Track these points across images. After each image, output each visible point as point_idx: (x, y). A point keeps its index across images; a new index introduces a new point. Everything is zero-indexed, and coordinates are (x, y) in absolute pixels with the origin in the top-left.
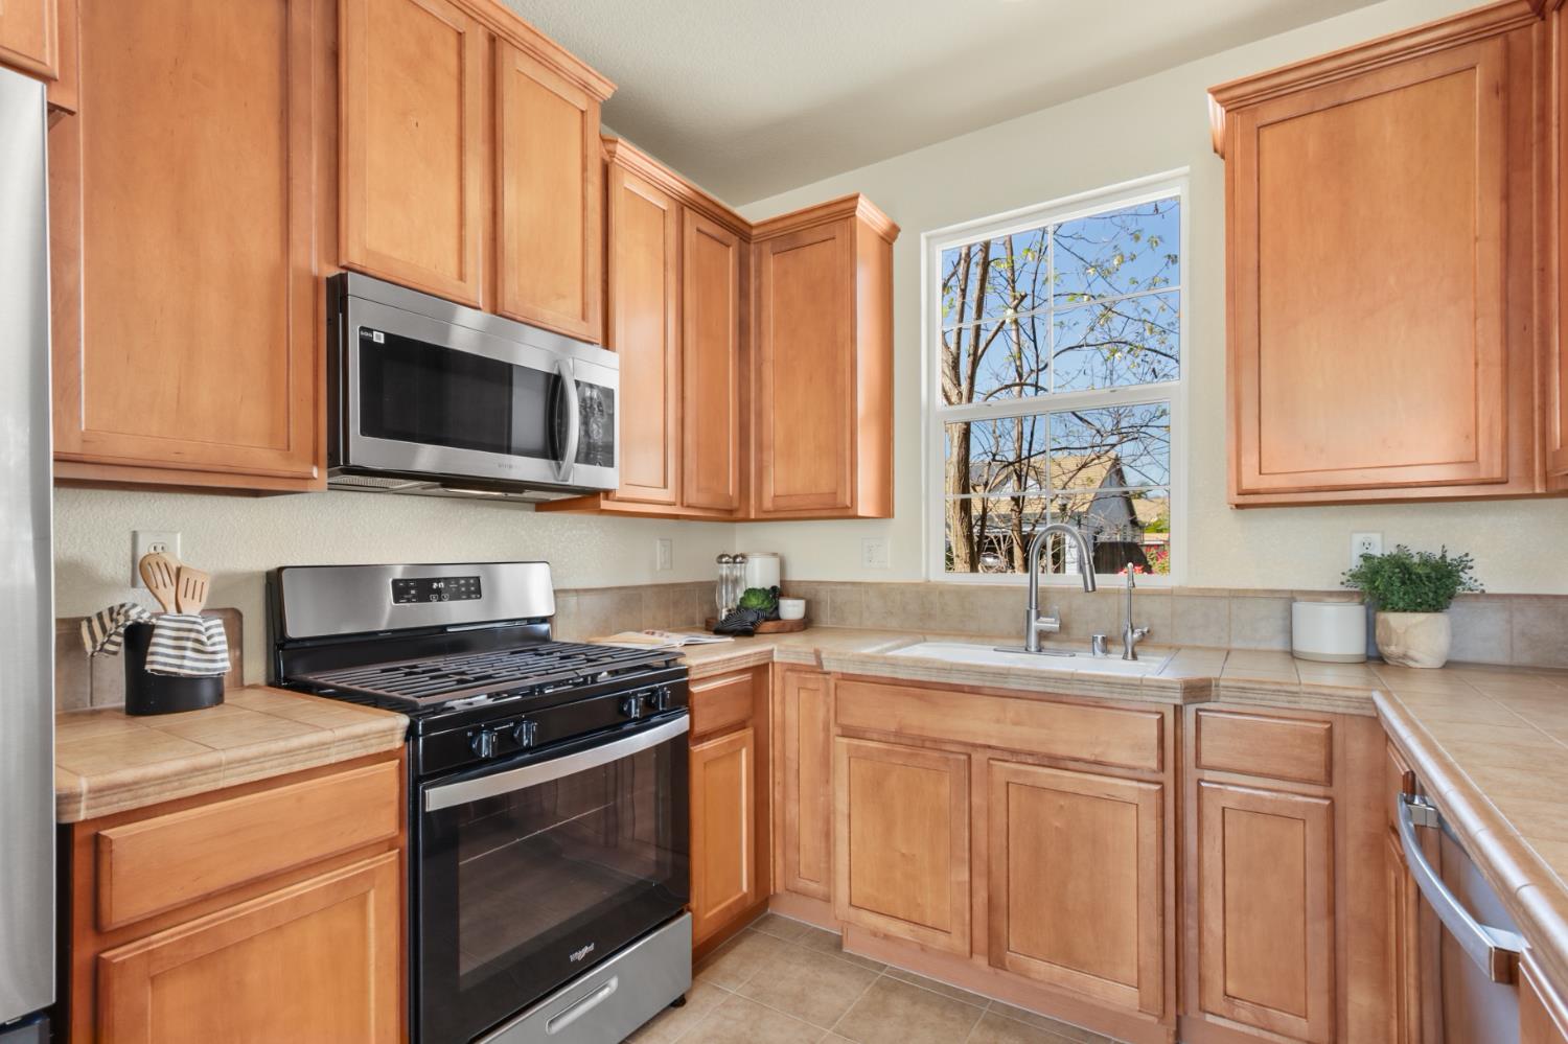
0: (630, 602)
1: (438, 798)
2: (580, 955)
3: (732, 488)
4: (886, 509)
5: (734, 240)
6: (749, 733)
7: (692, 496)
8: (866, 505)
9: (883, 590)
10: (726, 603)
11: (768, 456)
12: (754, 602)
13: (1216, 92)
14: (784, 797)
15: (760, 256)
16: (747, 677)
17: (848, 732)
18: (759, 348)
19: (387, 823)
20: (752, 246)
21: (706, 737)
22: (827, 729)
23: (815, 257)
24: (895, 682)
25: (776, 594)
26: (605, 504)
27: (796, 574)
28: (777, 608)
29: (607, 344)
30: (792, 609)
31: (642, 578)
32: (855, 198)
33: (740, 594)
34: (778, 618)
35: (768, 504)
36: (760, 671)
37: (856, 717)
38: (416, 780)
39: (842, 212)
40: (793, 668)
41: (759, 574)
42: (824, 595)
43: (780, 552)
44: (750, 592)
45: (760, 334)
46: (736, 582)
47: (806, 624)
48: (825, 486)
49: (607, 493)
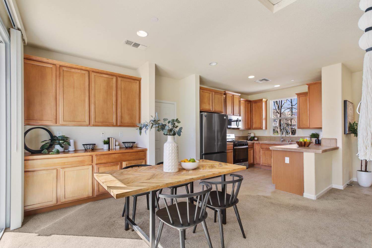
0: (240, 138)
1: (235, 148)
2: (242, 161)
3: (250, 127)
4: (266, 128)
5: (250, 102)
6: (252, 149)
7: (246, 128)
8: (264, 128)
9: (266, 137)
10: (249, 138)
11: (254, 123)
12: (252, 138)
13: (296, 94)
14: (256, 155)
15: (252, 104)
16: (252, 144)
17: (262, 148)
18: (252, 113)
19: (232, 149)
20: (252, 102)
21: (249, 148)
22: (260, 149)
23: (259, 104)
24: (266, 144)
25: (254, 137)
26: (240, 129)
27: (256, 135)
28: (254, 138)
29: (240, 116)
30: (256, 139)
31: (240, 135)
32: (263, 99)
33: (250, 137)
34: (254, 140)
35: (253, 128)
36: (253, 143)
37: (262, 147)
38: (234, 147)
39: (261, 101)
40: (257, 143)
41: (252, 135)
42: (259, 138)
43: (254, 133)
44: (251, 137)
45: (252, 111)
46: (250, 136)
47: (257, 140)
48: (259, 126)
49: (240, 128)
